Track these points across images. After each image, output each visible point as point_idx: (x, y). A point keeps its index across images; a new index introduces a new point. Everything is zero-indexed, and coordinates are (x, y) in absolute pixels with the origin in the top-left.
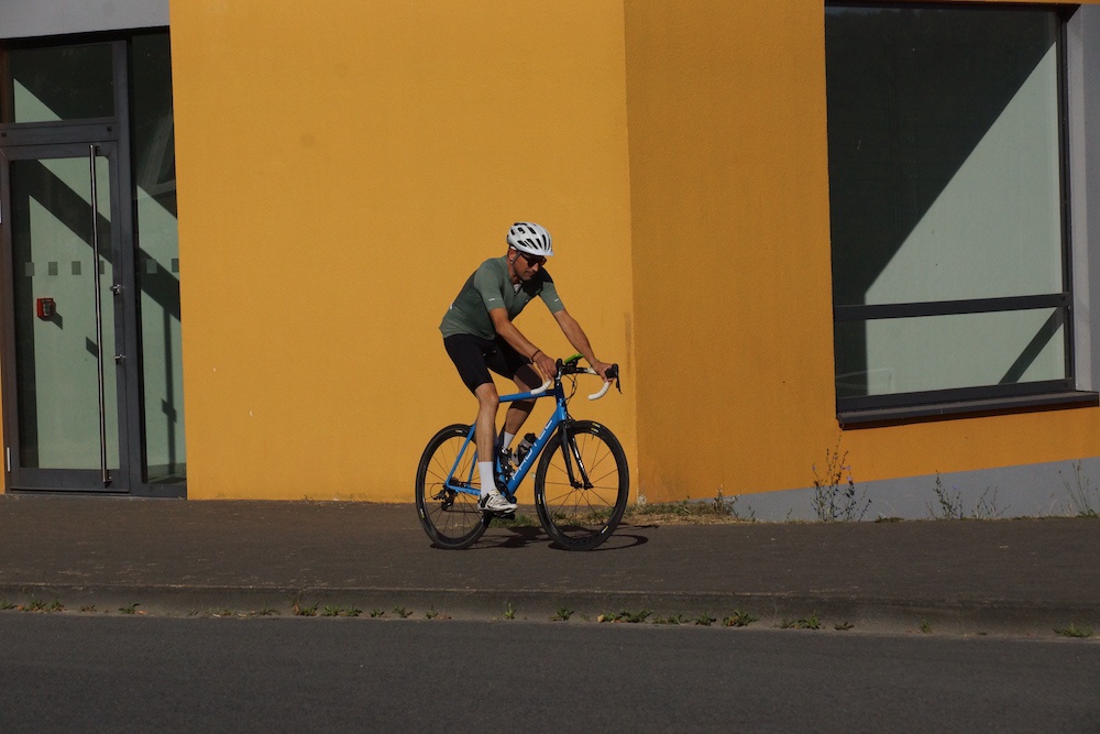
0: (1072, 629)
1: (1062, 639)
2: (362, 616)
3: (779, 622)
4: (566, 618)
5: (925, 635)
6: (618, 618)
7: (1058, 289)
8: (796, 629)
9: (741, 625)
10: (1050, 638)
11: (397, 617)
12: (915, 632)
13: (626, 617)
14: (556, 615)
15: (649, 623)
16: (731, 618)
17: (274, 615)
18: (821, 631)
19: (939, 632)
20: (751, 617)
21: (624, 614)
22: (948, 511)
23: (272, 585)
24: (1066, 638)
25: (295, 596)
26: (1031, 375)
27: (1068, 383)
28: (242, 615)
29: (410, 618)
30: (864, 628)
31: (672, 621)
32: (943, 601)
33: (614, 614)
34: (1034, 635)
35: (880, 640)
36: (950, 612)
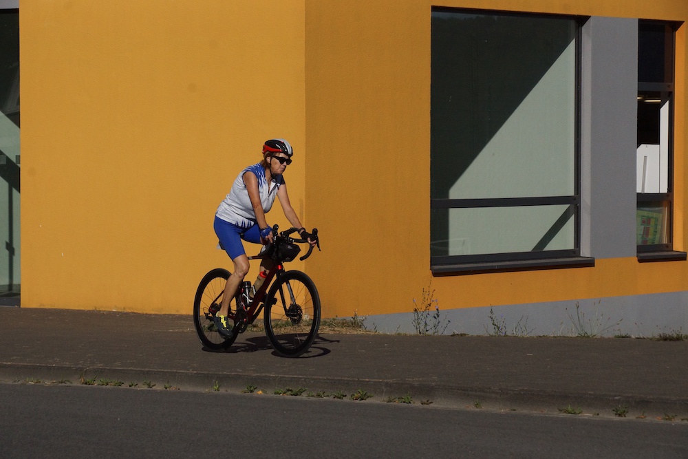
0: (570, 409)
1: (563, 415)
2: (123, 386)
3: (386, 398)
4: (252, 391)
5: (478, 410)
6: (285, 393)
7: (571, 193)
8: (397, 403)
9: (362, 399)
10: (556, 414)
11: (145, 388)
12: (471, 408)
13: (290, 392)
14: (246, 389)
15: (304, 397)
16: (356, 395)
17: (68, 384)
18: (412, 405)
19: (486, 408)
20: (369, 394)
21: (288, 390)
22: (497, 330)
23: (67, 364)
24: (565, 414)
25: (81, 372)
26: (552, 246)
27: (575, 252)
28: (48, 383)
29: (154, 388)
30: (439, 404)
31: (319, 396)
32: (490, 388)
33: (282, 390)
34: (546, 412)
35: (448, 412)
36: (493, 395)
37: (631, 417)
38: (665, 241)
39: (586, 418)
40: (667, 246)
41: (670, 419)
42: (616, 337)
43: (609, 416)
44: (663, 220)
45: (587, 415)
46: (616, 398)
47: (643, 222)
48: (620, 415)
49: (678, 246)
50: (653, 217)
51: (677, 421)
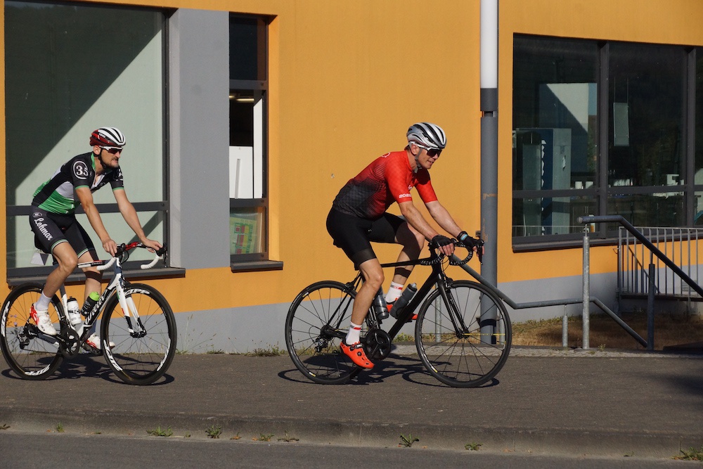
0: (159, 431)
1: (152, 438)
5: (60, 434)
7: (159, 198)
10: (144, 436)
12: (53, 432)
19: (69, 431)
24: (154, 436)
30: (18, 428)
32: (73, 410)
34: (133, 435)
35: (28, 437)
36: (77, 418)
37: (225, 438)
38: (260, 250)
39: (176, 440)
40: (262, 255)
41: (266, 440)
42: (208, 353)
43: (201, 437)
44: (258, 227)
45: (178, 437)
46: (210, 418)
47: (237, 230)
48: (213, 437)
49: (274, 255)
50: (247, 225)
51: (274, 441)
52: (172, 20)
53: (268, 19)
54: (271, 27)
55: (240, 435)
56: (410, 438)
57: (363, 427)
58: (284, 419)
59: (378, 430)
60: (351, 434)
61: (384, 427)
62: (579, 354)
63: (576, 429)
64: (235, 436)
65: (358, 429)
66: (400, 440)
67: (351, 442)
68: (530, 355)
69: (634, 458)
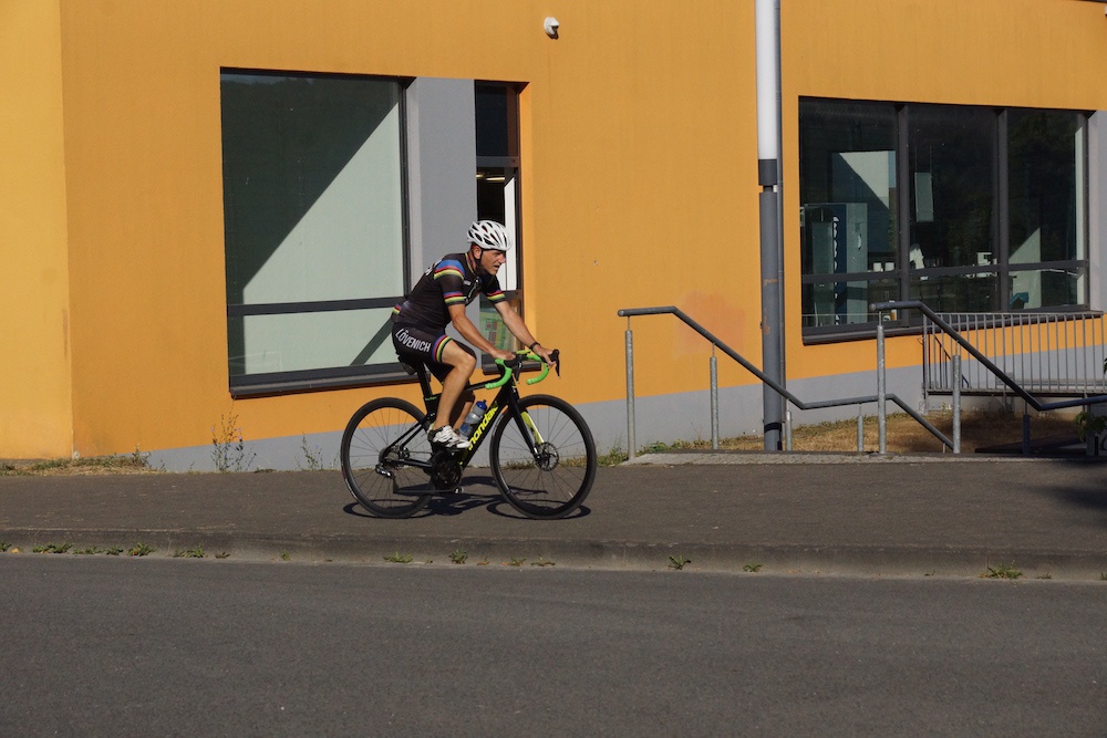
0: (397, 557)
1: (389, 564)
3: (173, 553)
4: (4, 550)
5: (285, 562)
6: (46, 550)
7: (400, 293)
8: (186, 558)
9: (142, 554)
10: (380, 563)
12: (278, 560)
13: (52, 549)
15: (70, 554)
16: (135, 550)
18: (204, 559)
19: (296, 559)
20: (151, 548)
21: (51, 547)
22: (311, 463)
24: (391, 563)
30: (238, 557)
31: (88, 552)
32: (300, 535)
33: (44, 547)
34: (368, 561)
35: (249, 566)
36: (304, 544)
37: (471, 563)
39: (417, 567)
41: (518, 564)
43: (444, 563)
45: (418, 563)
46: (454, 541)
47: (489, 326)
48: (457, 562)
51: (526, 566)
52: (409, 91)
53: (519, 87)
54: (522, 96)
55: (488, 560)
56: (680, 559)
57: (627, 548)
58: (538, 541)
59: (644, 551)
60: (614, 556)
61: (650, 548)
62: (874, 460)
63: (870, 545)
64: (482, 561)
65: (622, 550)
66: (669, 561)
67: (615, 565)
68: (819, 462)
69: (936, 577)
